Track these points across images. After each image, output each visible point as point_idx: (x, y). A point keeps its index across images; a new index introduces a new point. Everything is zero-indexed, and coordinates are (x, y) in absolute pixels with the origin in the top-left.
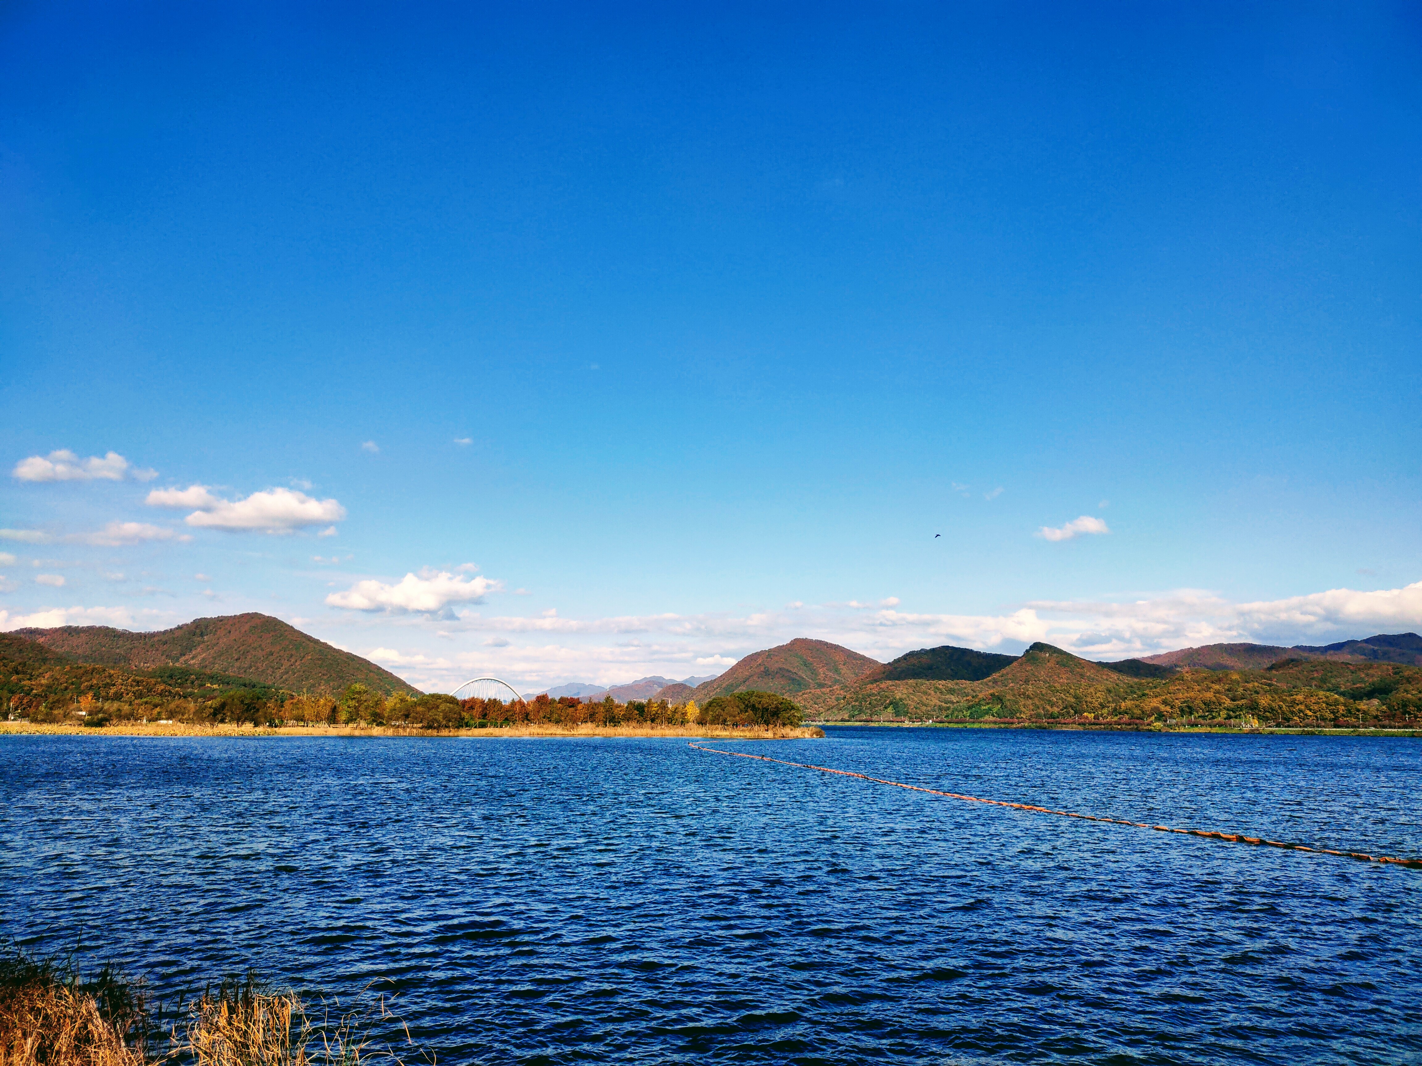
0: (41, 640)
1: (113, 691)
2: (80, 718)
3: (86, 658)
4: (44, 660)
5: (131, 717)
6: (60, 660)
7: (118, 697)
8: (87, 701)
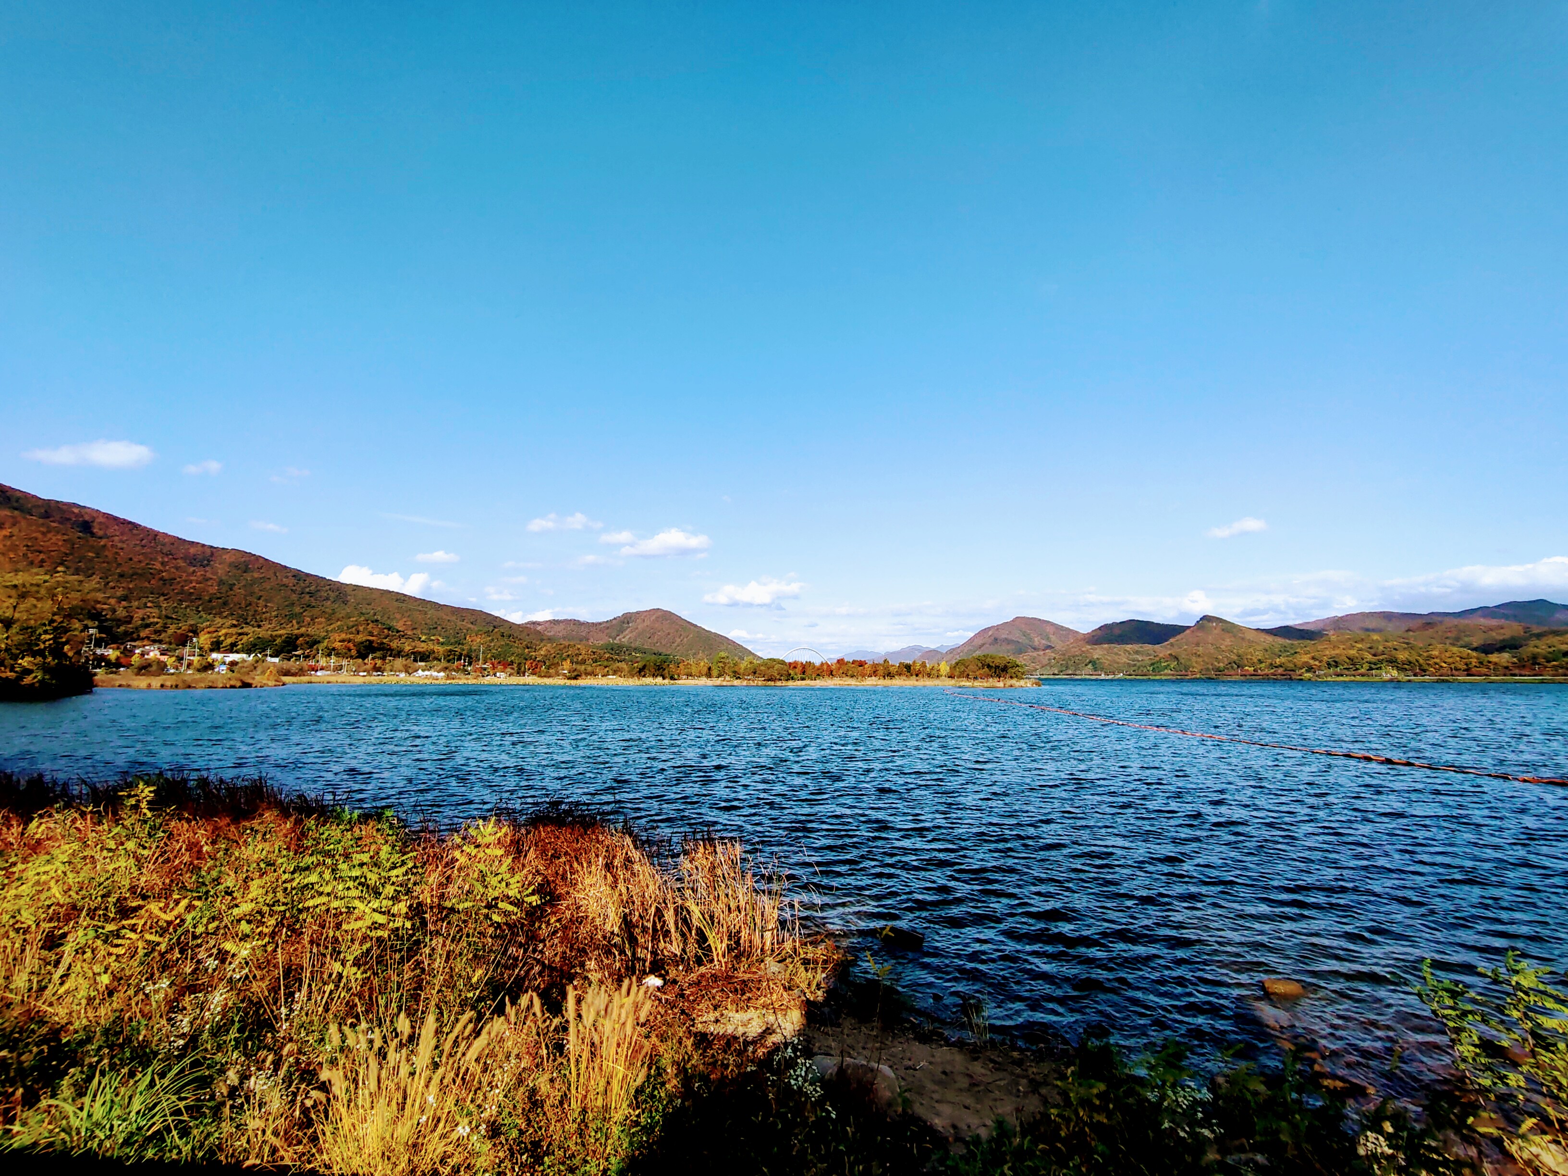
0: (539, 628)
1: (580, 658)
2: (564, 675)
3: (564, 638)
4: (542, 640)
5: (593, 674)
6: (550, 640)
7: (583, 662)
8: (567, 665)
